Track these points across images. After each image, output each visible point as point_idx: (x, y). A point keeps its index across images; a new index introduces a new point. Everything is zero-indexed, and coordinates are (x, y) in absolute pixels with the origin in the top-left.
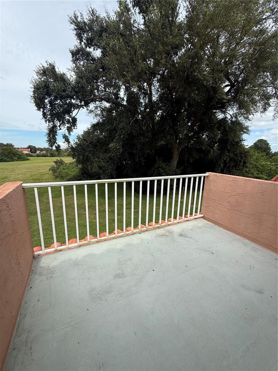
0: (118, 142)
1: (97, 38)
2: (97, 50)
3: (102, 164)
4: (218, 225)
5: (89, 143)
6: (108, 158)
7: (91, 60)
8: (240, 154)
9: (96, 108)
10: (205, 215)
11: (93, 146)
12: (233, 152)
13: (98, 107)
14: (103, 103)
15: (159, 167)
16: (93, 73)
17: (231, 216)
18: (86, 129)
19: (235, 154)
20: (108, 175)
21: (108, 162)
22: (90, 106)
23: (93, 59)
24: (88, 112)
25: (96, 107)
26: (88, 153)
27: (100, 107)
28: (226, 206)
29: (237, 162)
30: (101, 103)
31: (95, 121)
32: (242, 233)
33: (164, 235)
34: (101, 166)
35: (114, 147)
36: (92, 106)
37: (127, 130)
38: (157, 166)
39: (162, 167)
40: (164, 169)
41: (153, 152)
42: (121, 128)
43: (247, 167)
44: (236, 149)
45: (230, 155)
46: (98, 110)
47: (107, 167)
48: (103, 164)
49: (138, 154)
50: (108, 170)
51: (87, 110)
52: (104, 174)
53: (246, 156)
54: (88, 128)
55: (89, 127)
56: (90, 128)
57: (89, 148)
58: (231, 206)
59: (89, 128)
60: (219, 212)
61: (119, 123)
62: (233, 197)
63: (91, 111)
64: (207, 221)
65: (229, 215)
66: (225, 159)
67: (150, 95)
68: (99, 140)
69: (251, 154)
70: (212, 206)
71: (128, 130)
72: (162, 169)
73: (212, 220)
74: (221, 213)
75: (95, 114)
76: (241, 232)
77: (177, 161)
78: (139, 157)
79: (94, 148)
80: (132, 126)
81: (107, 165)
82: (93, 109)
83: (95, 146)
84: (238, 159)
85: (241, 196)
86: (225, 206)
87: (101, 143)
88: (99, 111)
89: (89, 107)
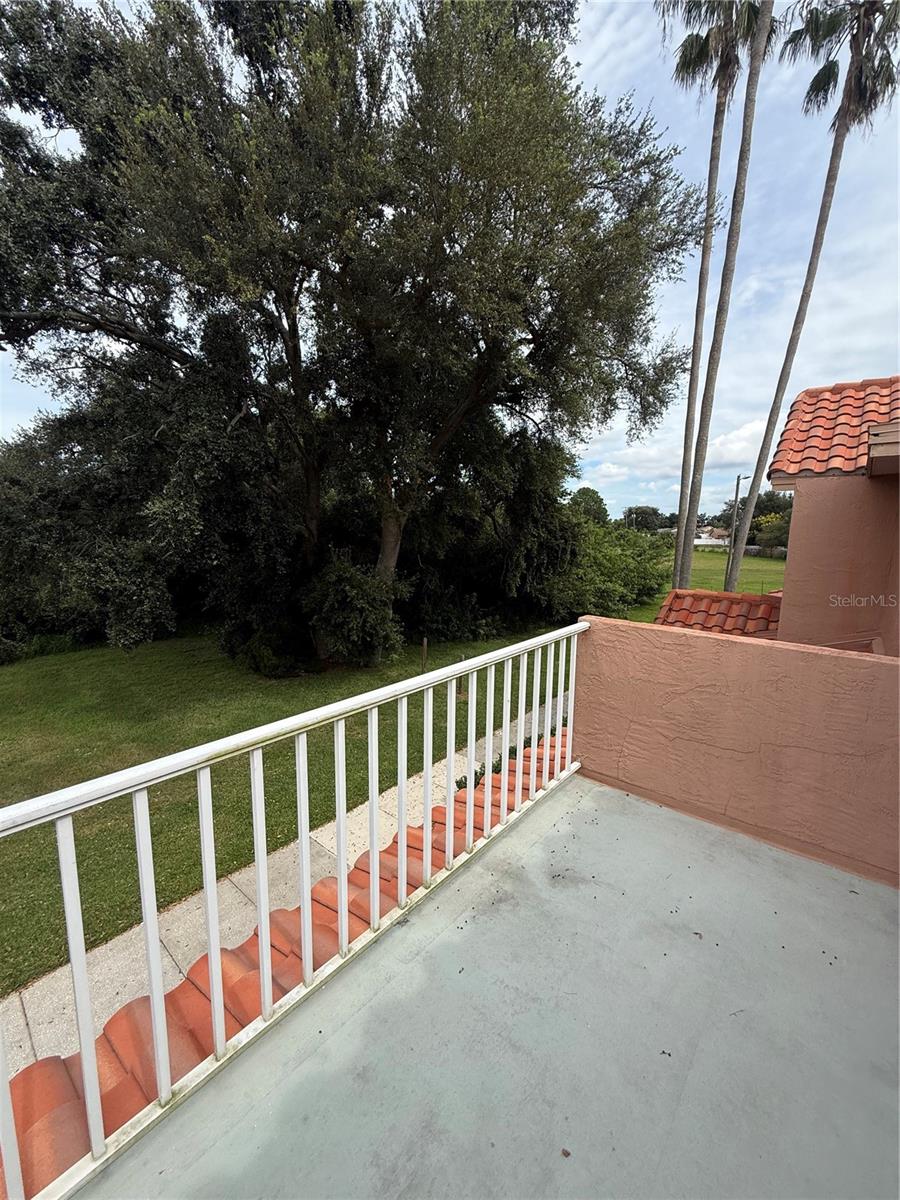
0: (181, 496)
1: (59, 81)
2: (61, 127)
3: (110, 580)
4: (638, 794)
5: (36, 495)
6: (140, 557)
7: (30, 162)
8: (561, 530)
9: (64, 356)
10: (587, 764)
11: (60, 509)
12: (545, 526)
13: (73, 351)
14: (96, 340)
15: (340, 580)
16: (46, 212)
17: (680, 759)
18: (15, 435)
19: (550, 532)
20: (139, 624)
21: (139, 572)
22: (37, 345)
23: (40, 161)
24: (23, 365)
25: (63, 350)
26: (33, 537)
27: (82, 351)
28: (662, 727)
29: (557, 552)
30: (83, 339)
31: (59, 406)
32: (723, 811)
33: (500, 901)
34: (107, 590)
35: (164, 514)
36: (43, 345)
37: (216, 450)
38: (334, 578)
39: (349, 580)
40: (359, 586)
41: (313, 526)
42: (193, 445)
43: (579, 566)
44: (552, 517)
45: (539, 536)
46: (73, 365)
47: (134, 594)
48: (113, 582)
49: (263, 539)
50: (140, 603)
51: (21, 357)
52: (120, 621)
53: (575, 537)
54: (23, 430)
55: (30, 427)
56: (35, 431)
57: (39, 516)
58: (674, 727)
59: (31, 432)
60: (638, 749)
61: (181, 424)
62: (682, 697)
63: (37, 366)
64: (598, 783)
65: (674, 757)
66: (529, 545)
67: (292, 338)
68: (85, 485)
69: (586, 531)
70: (611, 730)
71: (223, 451)
72: (353, 587)
73: (614, 778)
74: (646, 752)
75: (58, 379)
76: (719, 810)
77: (396, 555)
78: (268, 549)
79: (61, 517)
80: (238, 438)
81: (134, 583)
82: (51, 358)
83: (68, 507)
84: (558, 545)
85: (710, 693)
86: (659, 730)
87: (100, 495)
88: (77, 366)
89: (32, 348)
